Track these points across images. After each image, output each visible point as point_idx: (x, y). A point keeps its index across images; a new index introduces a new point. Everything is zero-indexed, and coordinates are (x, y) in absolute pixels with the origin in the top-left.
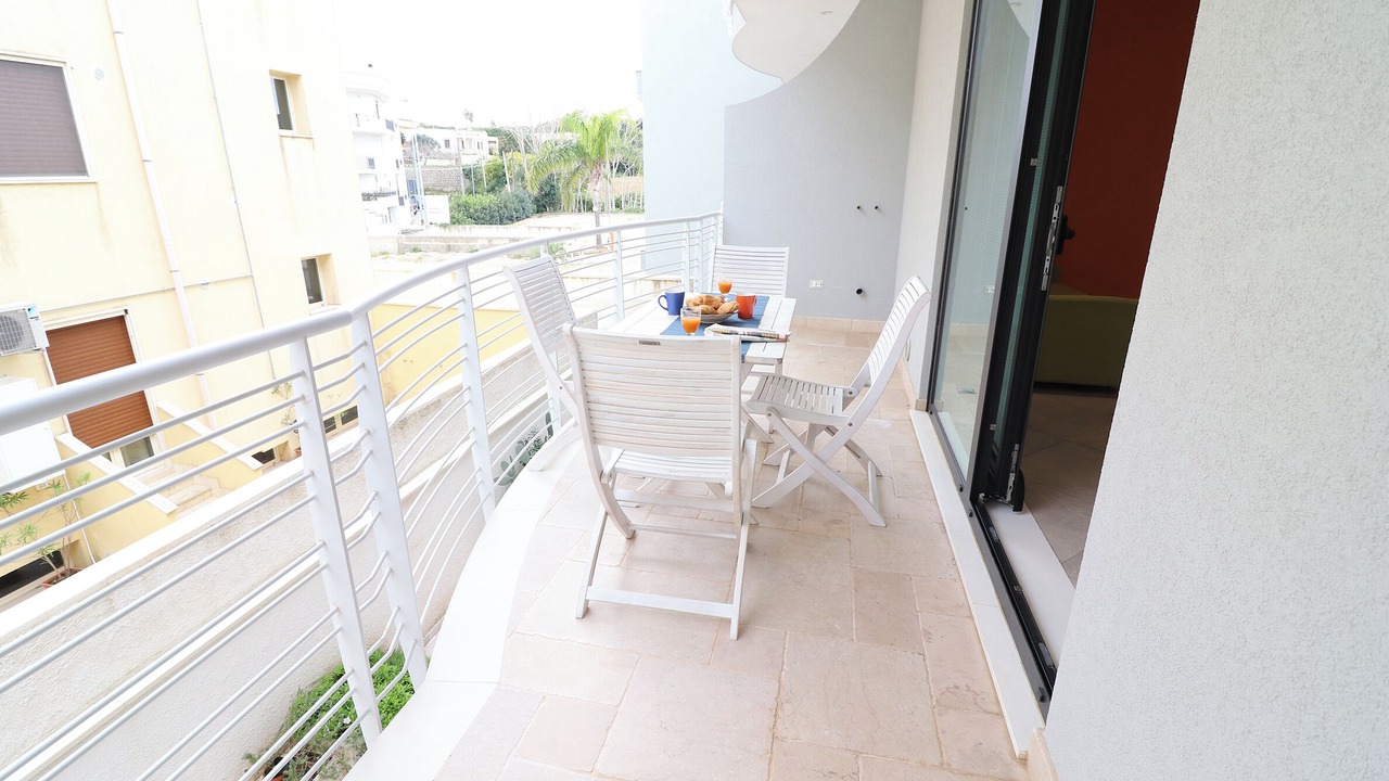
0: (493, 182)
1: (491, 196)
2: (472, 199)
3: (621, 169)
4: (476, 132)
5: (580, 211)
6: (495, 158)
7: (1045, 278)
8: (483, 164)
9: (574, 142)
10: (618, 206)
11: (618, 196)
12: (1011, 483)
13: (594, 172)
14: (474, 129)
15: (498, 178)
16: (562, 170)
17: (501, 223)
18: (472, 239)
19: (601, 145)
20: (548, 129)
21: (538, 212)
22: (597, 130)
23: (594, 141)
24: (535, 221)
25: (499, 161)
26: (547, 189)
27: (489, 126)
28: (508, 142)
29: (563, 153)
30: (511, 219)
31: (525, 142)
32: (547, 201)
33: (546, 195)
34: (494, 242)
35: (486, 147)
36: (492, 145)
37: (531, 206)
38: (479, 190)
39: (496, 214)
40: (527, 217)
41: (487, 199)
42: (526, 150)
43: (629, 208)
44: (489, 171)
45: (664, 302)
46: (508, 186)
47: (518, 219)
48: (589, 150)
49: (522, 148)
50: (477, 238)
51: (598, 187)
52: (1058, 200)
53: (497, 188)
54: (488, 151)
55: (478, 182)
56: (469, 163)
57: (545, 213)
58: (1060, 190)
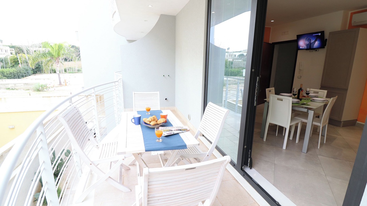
0: (13, 64)
1: (14, 69)
2: (5, 70)
3: (66, 60)
4: (4, 47)
5: (51, 73)
6: (14, 56)
7: (255, 102)
8: (9, 57)
9: (47, 52)
10: (65, 71)
11: (65, 68)
12: (249, 161)
13: (57, 61)
14: (4, 46)
15: (16, 62)
16: (44, 60)
17: (19, 78)
18: (7, 84)
19: (58, 53)
20: (36, 47)
21: (34, 74)
22: (57, 48)
23: (56, 51)
24: (33, 77)
25: (16, 57)
26: (37, 66)
27: (10, 45)
28: (19, 50)
29: (44, 55)
30: (23, 76)
31: (27, 51)
32: (38, 70)
33: (37, 68)
34: (17, 85)
35: (9, 52)
36: (11, 51)
37: (31, 72)
38: (7, 66)
39: (16, 75)
40: (30, 75)
41: (12, 70)
42: (27, 53)
43: (69, 72)
44: (11, 60)
45: (133, 120)
46: (20, 65)
47: (26, 76)
48: (54, 54)
49: (26, 52)
50: (9, 84)
51: (58, 66)
52: (258, 81)
53: (15, 66)
54: (10, 53)
55: (7, 63)
56: (2, 57)
57: (37, 74)
58: (258, 77)
